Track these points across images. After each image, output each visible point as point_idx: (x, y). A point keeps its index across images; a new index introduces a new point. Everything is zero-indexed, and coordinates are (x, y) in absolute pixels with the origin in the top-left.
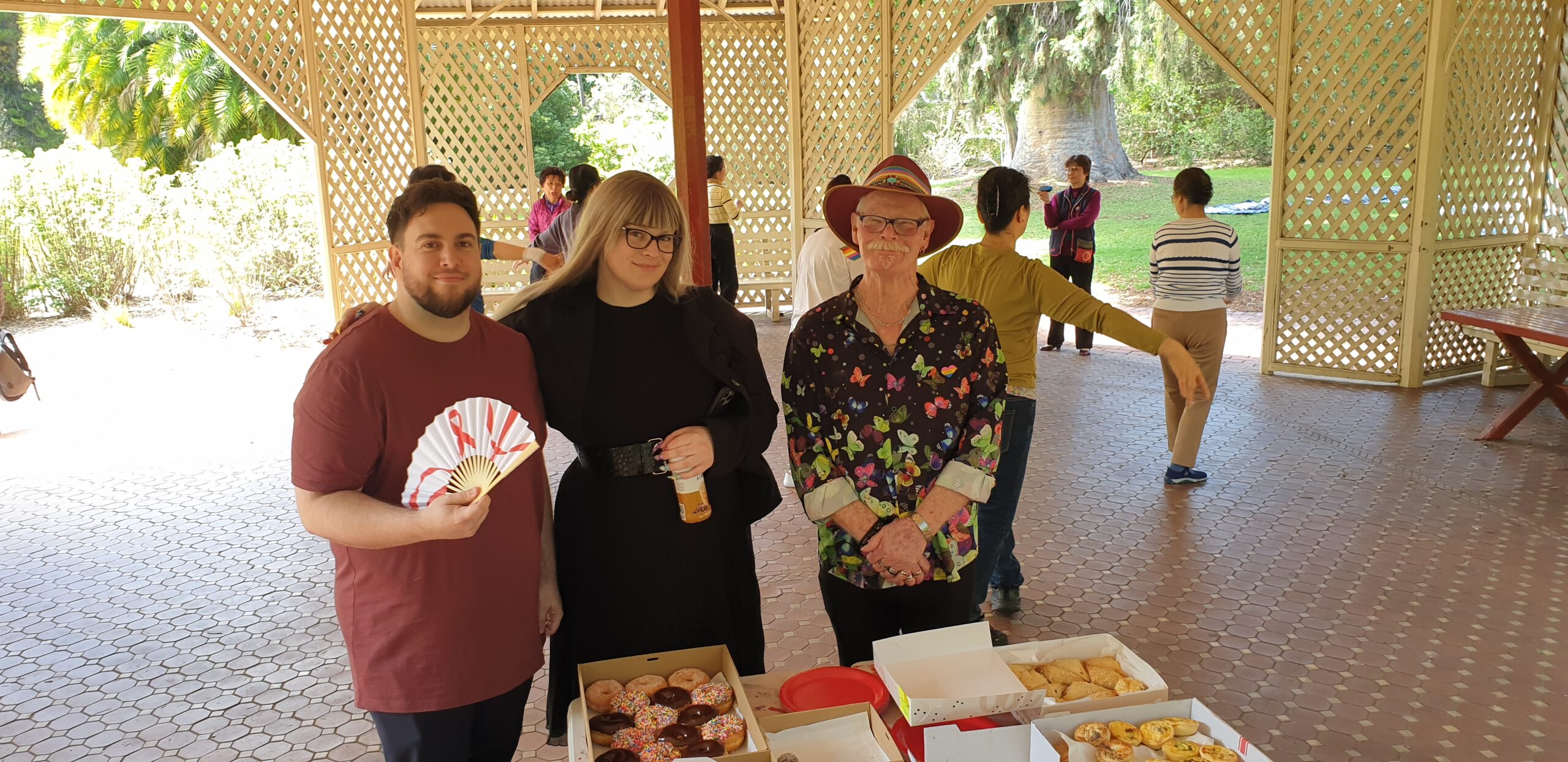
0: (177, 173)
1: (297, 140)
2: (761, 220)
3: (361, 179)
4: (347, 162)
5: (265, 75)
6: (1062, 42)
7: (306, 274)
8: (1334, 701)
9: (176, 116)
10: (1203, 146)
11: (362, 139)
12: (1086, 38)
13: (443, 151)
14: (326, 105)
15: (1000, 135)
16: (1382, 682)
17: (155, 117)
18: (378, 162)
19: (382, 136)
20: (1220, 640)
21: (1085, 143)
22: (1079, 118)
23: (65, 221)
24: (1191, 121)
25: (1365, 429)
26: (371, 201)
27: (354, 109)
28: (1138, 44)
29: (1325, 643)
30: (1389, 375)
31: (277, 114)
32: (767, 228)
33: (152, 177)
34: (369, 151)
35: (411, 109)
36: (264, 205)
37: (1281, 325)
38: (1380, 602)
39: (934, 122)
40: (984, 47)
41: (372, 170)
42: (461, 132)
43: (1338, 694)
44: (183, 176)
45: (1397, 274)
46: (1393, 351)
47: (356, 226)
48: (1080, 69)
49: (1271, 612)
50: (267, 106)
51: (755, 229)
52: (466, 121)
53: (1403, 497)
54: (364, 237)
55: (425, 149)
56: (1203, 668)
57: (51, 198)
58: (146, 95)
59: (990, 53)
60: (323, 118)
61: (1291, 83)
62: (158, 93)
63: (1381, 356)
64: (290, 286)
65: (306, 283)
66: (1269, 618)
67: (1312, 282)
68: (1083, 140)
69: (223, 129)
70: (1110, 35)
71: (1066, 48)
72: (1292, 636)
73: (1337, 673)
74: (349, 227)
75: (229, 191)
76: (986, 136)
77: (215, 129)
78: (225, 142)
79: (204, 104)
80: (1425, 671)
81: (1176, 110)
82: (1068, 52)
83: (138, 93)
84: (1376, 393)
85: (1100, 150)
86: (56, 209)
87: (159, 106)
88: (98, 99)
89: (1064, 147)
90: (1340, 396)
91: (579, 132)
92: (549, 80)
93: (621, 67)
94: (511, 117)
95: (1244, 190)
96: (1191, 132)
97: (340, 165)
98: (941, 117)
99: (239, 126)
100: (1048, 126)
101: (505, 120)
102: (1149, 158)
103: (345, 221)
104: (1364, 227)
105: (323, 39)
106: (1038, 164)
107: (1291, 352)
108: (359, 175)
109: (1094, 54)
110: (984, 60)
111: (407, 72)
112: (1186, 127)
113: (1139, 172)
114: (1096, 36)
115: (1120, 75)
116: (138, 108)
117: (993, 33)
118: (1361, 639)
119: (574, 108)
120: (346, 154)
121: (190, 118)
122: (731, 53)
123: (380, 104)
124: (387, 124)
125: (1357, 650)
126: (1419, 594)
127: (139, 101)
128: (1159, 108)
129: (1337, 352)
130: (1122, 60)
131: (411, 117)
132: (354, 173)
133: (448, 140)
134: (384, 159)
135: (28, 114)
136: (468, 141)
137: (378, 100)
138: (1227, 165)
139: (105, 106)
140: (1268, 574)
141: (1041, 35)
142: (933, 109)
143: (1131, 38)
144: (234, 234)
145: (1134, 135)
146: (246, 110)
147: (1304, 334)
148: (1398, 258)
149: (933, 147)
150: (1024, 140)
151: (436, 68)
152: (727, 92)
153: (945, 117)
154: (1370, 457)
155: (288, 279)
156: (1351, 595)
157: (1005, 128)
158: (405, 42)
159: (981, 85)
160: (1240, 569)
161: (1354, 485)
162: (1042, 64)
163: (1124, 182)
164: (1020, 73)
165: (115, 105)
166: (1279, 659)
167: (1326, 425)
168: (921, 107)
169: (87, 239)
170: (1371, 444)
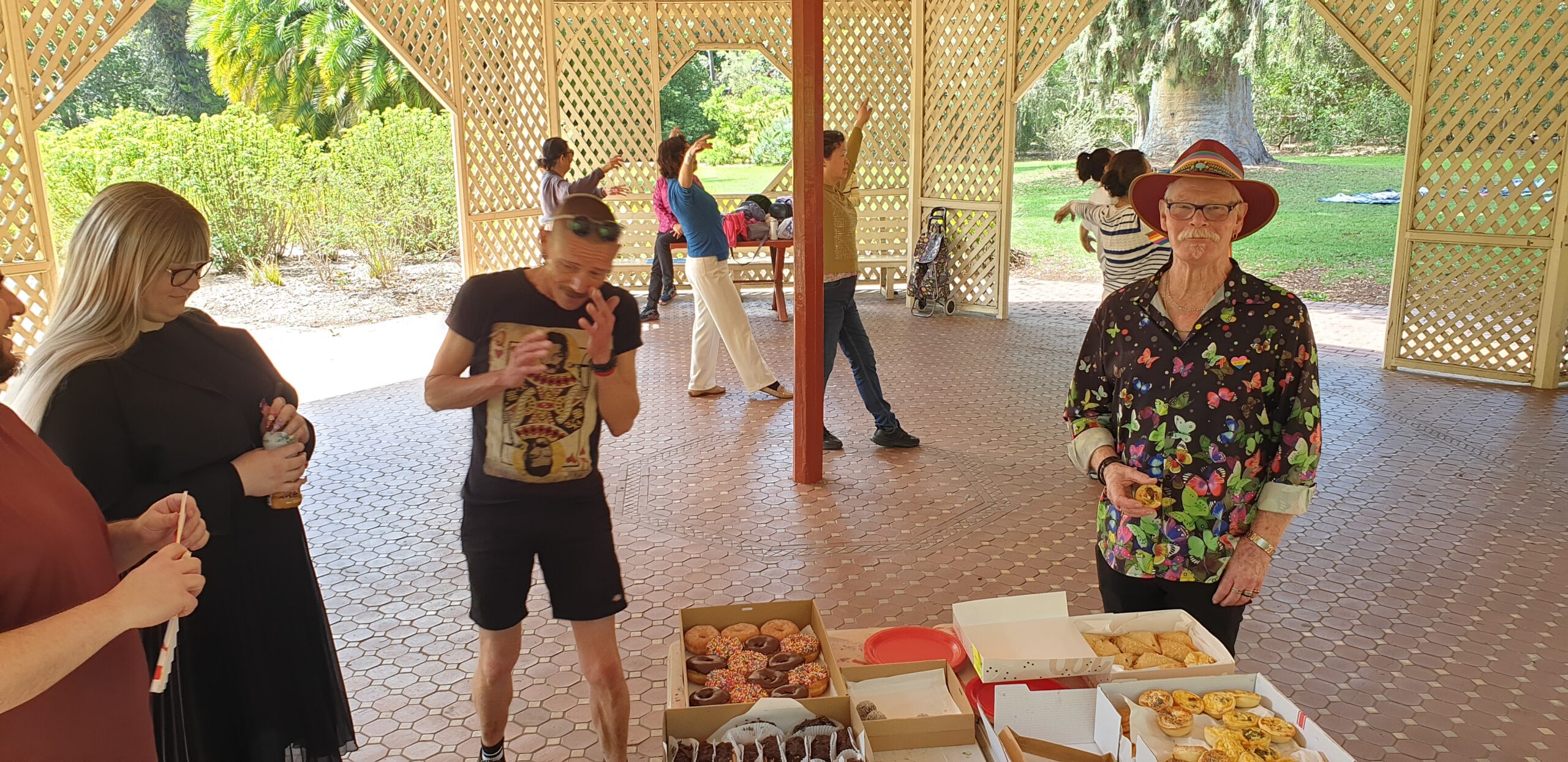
0: (327, 139)
1: (438, 110)
2: (879, 198)
3: (497, 150)
4: (484, 133)
5: (410, 48)
6: (1194, 24)
7: (443, 239)
8: (1427, 697)
9: (327, 83)
10: (1344, 132)
11: (500, 111)
12: (1218, 21)
13: (575, 123)
14: (466, 77)
15: (1132, 116)
16: (1479, 682)
17: (308, 85)
18: (514, 134)
19: (518, 108)
20: (1313, 631)
21: (1219, 126)
22: (1214, 100)
23: (226, 182)
24: (1333, 106)
25: (1489, 429)
26: (507, 171)
27: (493, 82)
28: (1272, 27)
29: (1423, 640)
30: (1521, 375)
31: (420, 83)
32: (885, 206)
33: (304, 142)
34: (506, 122)
35: (546, 83)
36: (406, 172)
37: (1406, 319)
38: (1486, 603)
39: (1064, 101)
40: (1114, 28)
41: (508, 141)
42: (593, 106)
43: (1430, 690)
44: (332, 142)
45: (1536, 271)
46: (1526, 351)
47: (492, 195)
48: (1211, 52)
49: (1369, 606)
50: (410, 76)
51: (874, 207)
52: (599, 96)
53: (1523, 500)
54: (498, 206)
55: (559, 122)
56: (1293, 656)
57: (213, 161)
58: (300, 63)
59: (1120, 34)
60: (463, 90)
61: (1431, 69)
62: (311, 61)
63: (1513, 355)
64: (429, 250)
65: (443, 248)
66: (1366, 612)
67: (1442, 277)
68: (1217, 123)
69: (369, 98)
70: (1244, 17)
71: (1198, 30)
72: (1388, 631)
73: (1432, 670)
74: (485, 196)
75: (373, 158)
76: (1118, 116)
77: (362, 98)
78: (371, 110)
79: (353, 73)
80: (1526, 674)
81: (1317, 94)
82: (1200, 34)
83: (293, 61)
84: (1506, 393)
85: (1235, 134)
86: (218, 171)
87: (312, 73)
88: (257, 67)
89: (1196, 129)
90: (1464, 394)
91: (707, 106)
92: (679, 55)
93: (748, 43)
94: (641, 92)
95: (1385, 179)
96: (1333, 117)
97: (478, 135)
98: (1072, 96)
99: (384, 94)
100: (1181, 108)
101: (635, 95)
102: (1287, 143)
103: (482, 190)
104: (1502, 221)
105: (465, 13)
106: (1169, 147)
107: (1416, 348)
108: (496, 145)
109: (1226, 36)
110: (1113, 42)
111: (544, 46)
112: (1327, 112)
113: (1274, 157)
114: (1229, 19)
115: (1253, 59)
116: (292, 76)
117: (1124, 14)
118: (1461, 638)
119: (704, 82)
120: (484, 125)
121: (340, 86)
122: (857, 31)
123: (517, 77)
124: (523, 97)
125: (1455, 649)
126: (1528, 598)
127: (293, 69)
128: (1300, 91)
129: (1466, 349)
130: (1254, 43)
131: (546, 91)
132: (491, 144)
133: (581, 114)
134: (519, 130)
135: (193, 81)
136: (600, 115)
137: (516, 74)
138: (1369, 153)
139: (263, 73)
140: (1369, 569)
141: (1173, 16)
142: (1064, 88)
143: (1265, 21)
144: (377, 200)
145: (1272, 119)
146: (391, 79)
147: (1431, 330)
148: (1539, 253)
149: (1063, 127)
150: (1155, 122)
151: (572, 43)
152: (851, 70)
153: (1077, 96)
154: (1491, 458)
155: (426, 244)
156: (1455, 594)
157: (1138, 109)
158: (543, 17)
159: (1109, 66)
160: (1341, 562)
161: (1471, 484)
162: (1173, 46)
163: (1258, 167)
164: (1150, 54)
165: (272, 73)
166: (1373, 652)
167: (1446, 422)
168: (1052, 86)
169: (245, 201)
170: (1494, 444)
